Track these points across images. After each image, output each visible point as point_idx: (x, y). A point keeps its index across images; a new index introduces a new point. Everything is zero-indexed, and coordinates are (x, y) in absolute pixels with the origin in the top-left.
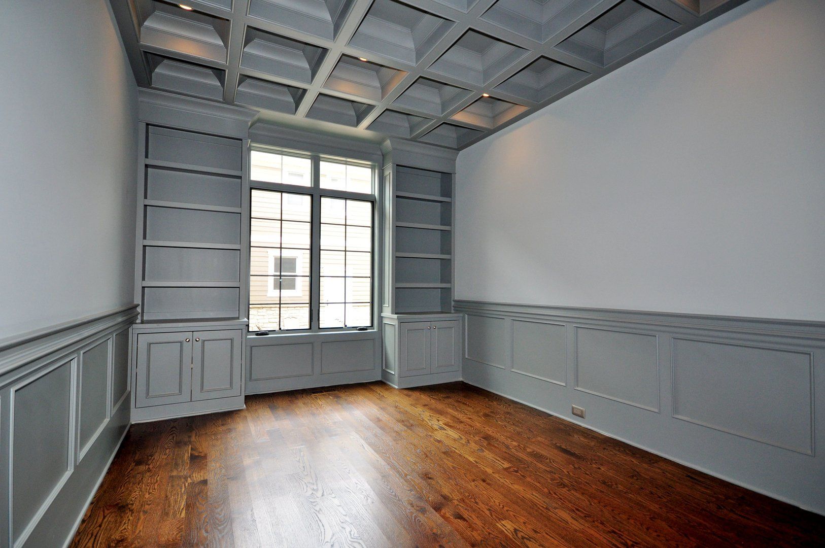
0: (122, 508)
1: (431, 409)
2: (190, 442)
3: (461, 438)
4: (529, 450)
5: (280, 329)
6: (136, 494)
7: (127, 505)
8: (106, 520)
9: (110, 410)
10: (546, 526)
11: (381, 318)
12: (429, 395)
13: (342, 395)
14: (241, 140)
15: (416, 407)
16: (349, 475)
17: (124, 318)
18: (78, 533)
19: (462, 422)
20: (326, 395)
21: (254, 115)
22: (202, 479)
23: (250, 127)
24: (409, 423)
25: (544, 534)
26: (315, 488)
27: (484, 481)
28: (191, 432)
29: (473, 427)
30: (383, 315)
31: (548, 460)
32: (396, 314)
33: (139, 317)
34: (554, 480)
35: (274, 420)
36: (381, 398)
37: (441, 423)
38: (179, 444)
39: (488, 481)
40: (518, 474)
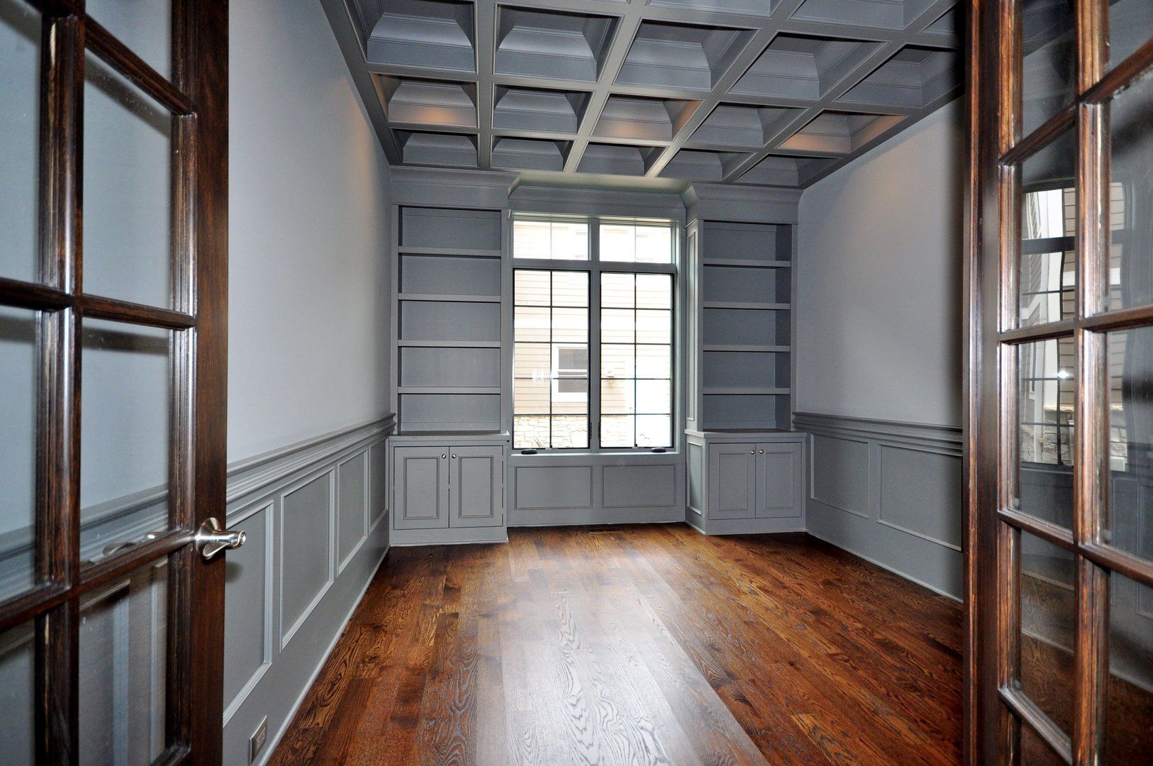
0: (377, 628)
1: (746, 566)
2: (445, 572)
3: (777, 608)
4: (877, 636)
5: (551, 446)
6: (390, 617)
7: (382, 626)
8: (362, 637)
9: (368, 528)
10: (863, 731)
11: (685, 437)
12: (748, 547)
13: (627, 537)
14: (500, 211)
15: (724, 562)
16: (615, 632)
17: (380, 429)
18: (338, 645)
19: (785, 588)
20: (606, 535)
21: (513, 179)
22: (454, 611)
23: (511, 193)
24: (709, 580)
25: (857, 740)
26: (571, 638)
27: (792, 664)
28: (447, 562)
29: (801, 596)
30: (687, 431)
31: (904, 654)
32: (704, 430)
33: (396, 427)
34: (901, 679)
35: (538, 558)
36: (678, 544)
37: (754, 585)
38: (435, 573)
39: (798, 666)
40: (848, 664)
